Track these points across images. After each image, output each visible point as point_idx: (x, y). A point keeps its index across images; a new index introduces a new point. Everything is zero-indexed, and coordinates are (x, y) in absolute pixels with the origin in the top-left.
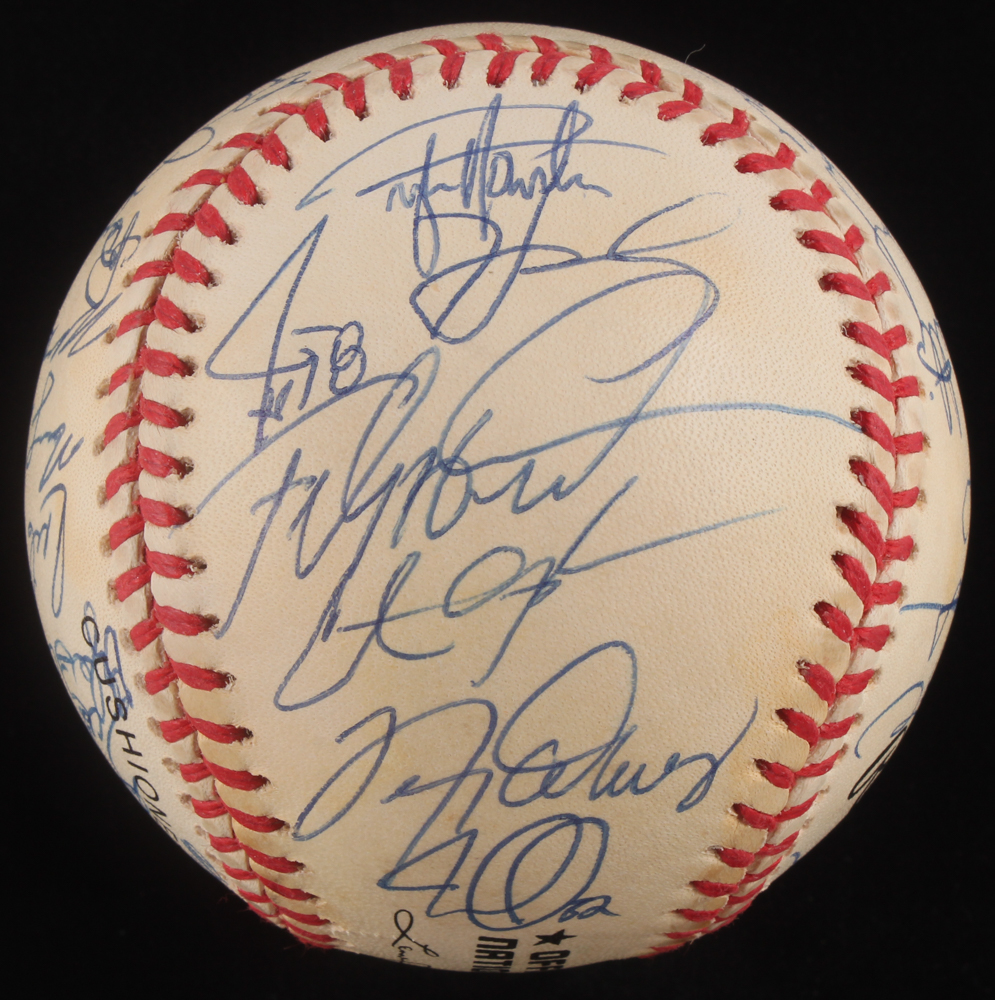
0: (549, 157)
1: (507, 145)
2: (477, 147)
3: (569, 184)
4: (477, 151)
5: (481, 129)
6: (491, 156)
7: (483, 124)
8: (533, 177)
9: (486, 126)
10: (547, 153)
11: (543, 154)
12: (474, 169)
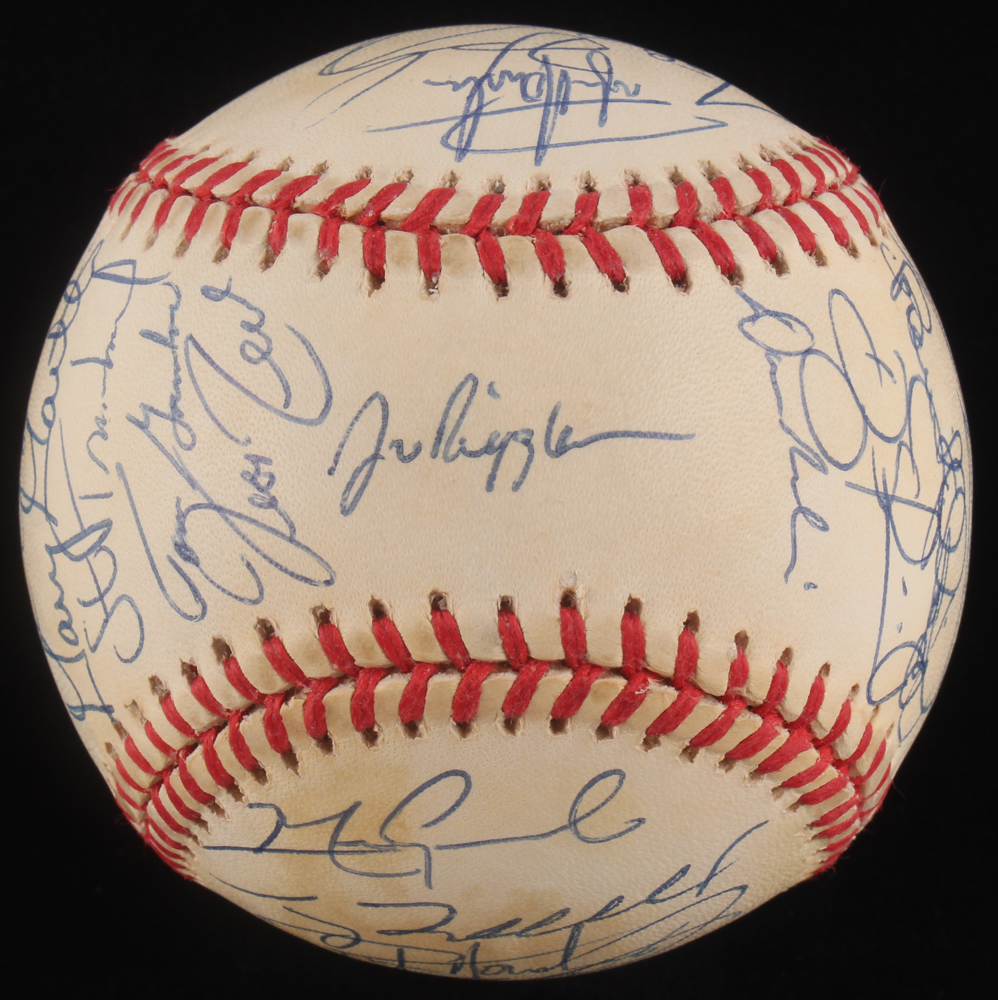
0: (485, 101)
1: (527, 107)
2: (557, 108)
3: (465, 82)
4: (557, 104)
5: (554, 123)
6: (543, 98)
7: (552, 129)
8: (500, 84)
9: (549, 126)
10: (488, 104)
11: (491, 102)
12: (559, 90)
